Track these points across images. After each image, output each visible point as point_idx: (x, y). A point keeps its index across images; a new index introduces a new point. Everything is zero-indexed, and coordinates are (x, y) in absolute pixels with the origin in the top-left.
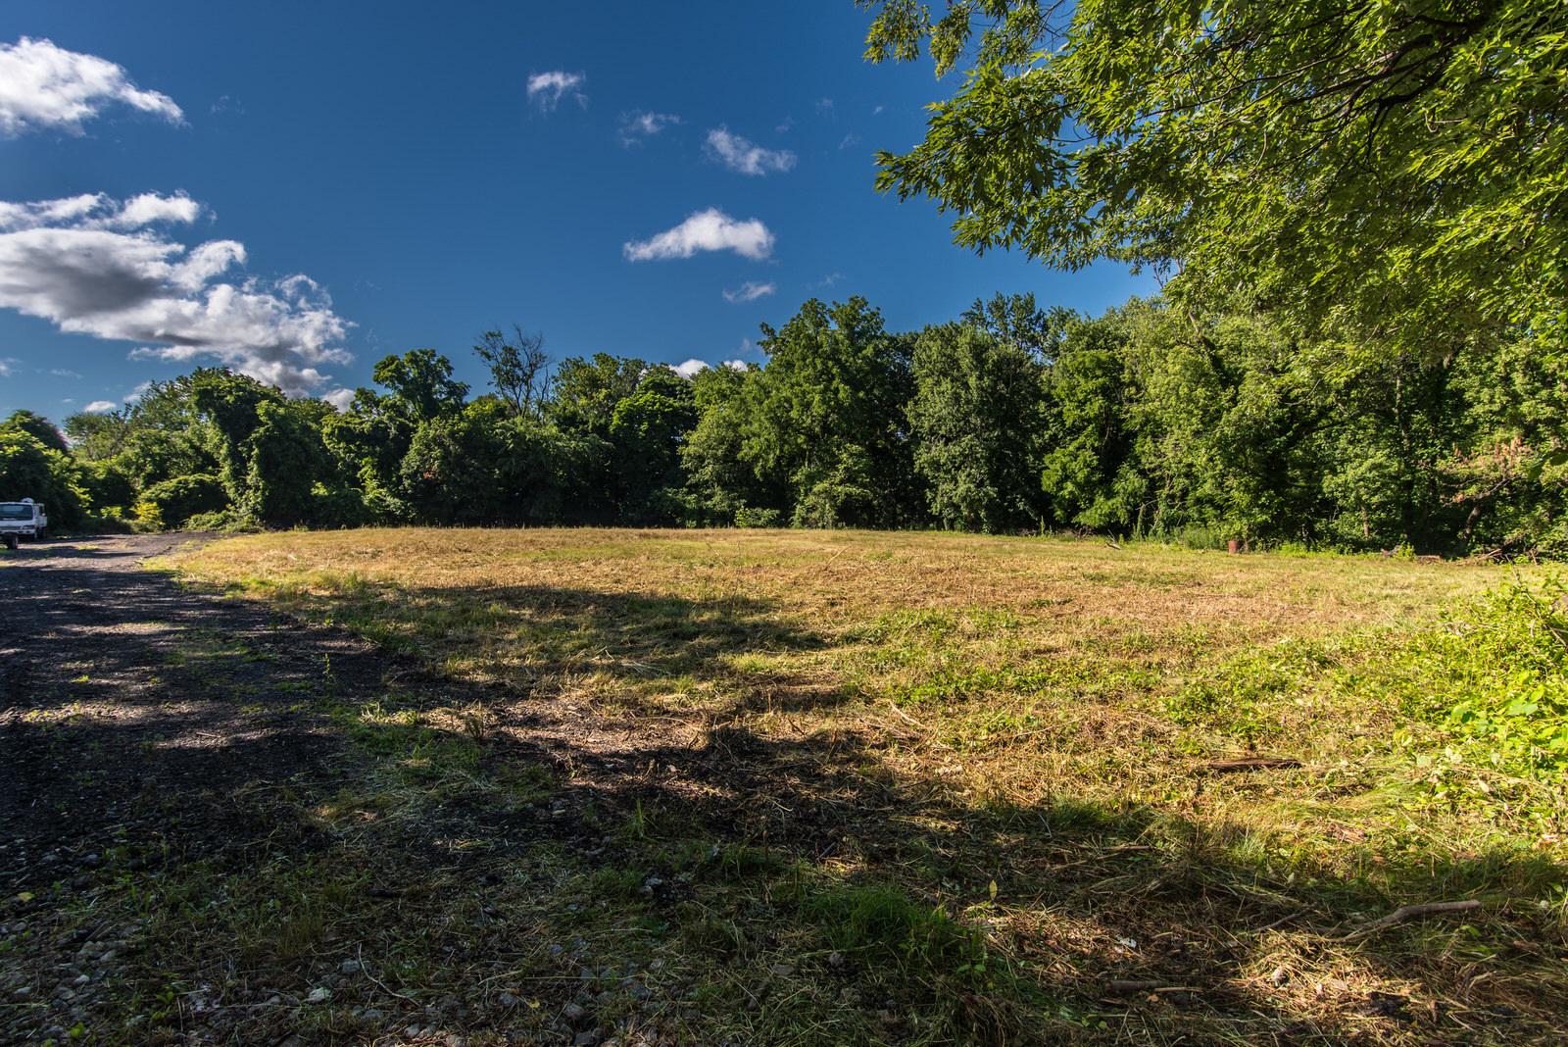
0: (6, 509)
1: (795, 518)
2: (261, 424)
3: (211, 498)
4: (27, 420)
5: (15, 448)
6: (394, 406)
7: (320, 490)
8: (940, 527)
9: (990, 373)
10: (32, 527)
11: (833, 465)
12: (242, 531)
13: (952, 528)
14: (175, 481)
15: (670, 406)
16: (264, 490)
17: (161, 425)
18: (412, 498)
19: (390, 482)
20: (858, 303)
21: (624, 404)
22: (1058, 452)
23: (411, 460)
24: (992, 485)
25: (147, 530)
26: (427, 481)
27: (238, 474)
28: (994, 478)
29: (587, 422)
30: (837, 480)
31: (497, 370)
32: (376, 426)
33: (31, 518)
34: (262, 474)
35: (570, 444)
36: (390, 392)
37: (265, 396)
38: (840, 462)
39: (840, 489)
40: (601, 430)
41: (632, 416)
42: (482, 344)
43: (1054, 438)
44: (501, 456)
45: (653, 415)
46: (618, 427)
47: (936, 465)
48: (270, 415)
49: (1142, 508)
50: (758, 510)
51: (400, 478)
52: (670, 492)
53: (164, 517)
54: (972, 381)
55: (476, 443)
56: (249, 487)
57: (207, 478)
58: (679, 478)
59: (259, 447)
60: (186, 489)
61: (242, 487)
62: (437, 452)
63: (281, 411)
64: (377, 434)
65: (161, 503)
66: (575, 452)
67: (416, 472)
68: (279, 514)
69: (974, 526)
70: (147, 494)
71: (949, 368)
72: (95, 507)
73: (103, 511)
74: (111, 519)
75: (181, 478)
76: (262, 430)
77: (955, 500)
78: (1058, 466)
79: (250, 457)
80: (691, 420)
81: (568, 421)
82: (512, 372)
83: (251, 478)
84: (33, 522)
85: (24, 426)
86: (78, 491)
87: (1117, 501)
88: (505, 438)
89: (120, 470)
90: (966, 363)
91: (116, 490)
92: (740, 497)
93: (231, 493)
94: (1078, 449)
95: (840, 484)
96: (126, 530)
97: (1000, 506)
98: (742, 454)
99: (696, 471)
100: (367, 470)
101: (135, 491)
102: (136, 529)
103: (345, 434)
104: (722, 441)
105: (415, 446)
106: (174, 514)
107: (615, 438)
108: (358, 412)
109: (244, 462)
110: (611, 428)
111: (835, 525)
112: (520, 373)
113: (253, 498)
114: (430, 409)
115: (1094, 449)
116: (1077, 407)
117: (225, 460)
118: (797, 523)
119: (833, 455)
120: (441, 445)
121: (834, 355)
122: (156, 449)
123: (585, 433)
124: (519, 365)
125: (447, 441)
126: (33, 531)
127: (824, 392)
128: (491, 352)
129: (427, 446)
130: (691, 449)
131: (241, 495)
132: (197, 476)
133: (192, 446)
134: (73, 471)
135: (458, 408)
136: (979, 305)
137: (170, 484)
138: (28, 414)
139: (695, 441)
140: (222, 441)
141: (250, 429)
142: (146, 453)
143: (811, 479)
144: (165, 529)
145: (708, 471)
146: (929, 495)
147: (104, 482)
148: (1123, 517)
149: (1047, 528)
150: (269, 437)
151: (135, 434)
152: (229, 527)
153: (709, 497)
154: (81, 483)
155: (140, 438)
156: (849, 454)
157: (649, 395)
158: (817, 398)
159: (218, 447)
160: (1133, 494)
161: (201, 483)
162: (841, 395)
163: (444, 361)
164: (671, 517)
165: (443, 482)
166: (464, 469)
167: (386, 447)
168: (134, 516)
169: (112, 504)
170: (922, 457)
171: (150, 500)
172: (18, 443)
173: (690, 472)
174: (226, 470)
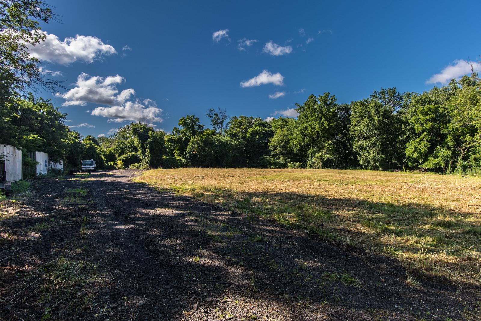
0: (87, 162)
1: (308, 165)
2: (150, 138)
3: (135, 159)
4: (90, 138)
5: (88, 145)
6: (183, 132)
7: (164, 157)
8: (362, 168)
9: (381, 115)
10: (93, 167)
11: (322, 148)
12: (145, 169)
13: (366, 169)
14: (127, 154)
15: (265, 130)
16: (150, 157)
17: (122, 139)
18: (189, 159)
19: (183, 154)
20: (327, 95)
21: (250, 130)
22: (412, 142)
23: (189, 148)
24: (382, 154)
25: (120, 169)
26: (194, 154)
27: (143, 152)
28: (383, 151)
29: (239, 136)
30: (324, 153)
31: (213, 121)
32: (179, 139)
33: (93, 165)
34: (150, 153)
35: (234, 142)
36: (183, 128)
37: (151, 130)
38: (325, 146)
39: (325, 156)
40: (244, 138)
41: (254, 134)
42: (208, 113)
43: (408, 137)
44: (215, 146)
45: (260, 133)
46: (249, 137)
47: (361, 147)
48: (152, 135)
49: (450, 162)
50: (295, 163)
51: (186, 153)
52: (265, 157)
53: (124, 165)
54: (376, 118)
55: (208, 142)
56: (146, 156)
57: (135, 153)
58: (268, 153)
59: (149, 144)
60: (129, 157)
61: (144, 156)
62: (196, 145)
63: (155, 134)
64: (179, 141)
65: (123, 161)
66: (236, 145)
67: (191, 151)
68: (154, 164)
69: (375, 168)
70: (119, 158)
71: (366, 114)
72: (107, 162)
73: (109, 163)
74: (111, 165)
75: (128, 153)
76: (150, 139)
77: (369, 159)
78: (413, 147)
79: (147, 147)
80: (272, 134)
81: (233, 136)
82: (217, 122)
83: (147, 153)
84: (93, 166)
85: (90, 139)
86: (103, 157)
87: (440, 159)
88: (215, 141)
89: (112, 151)
90: (373, 112)
91: (111, 157)
92: (288, 159)
93: (141, 158)
94: (420, 141)
95: (325, 154)
96: (115, 168)
97: (385, 161)
98: (290, 145)
99: (274, 150)
100: (176, 152)
101: (116, 157)
102: (117, 168)
103: (171, 140)
104: (282, 141)
105: (190, 144)
106: (127, 164)
107: (248, 141)
108: (174, 134)
109: (145, 149)
110: (247, 137)
111: (322, 168)
112: (219, 121)
113: (147, 159)
114: (194, 133)
115: (427, 140)
116: (421, 126)
117: (140, 148)
118: (308, 167)
119: (322, 144)
120: (197, 143)
121: (321, 112)
122: (121, 145)
123: (239, 139)
124: (219, 119)
125: (199, 142)
126: (93, 169)
127: (319, 124)
128: (211, 116)
129: (194, 144)
130: (273, 144)
131: (144, 158)
132: (132, 153)
133: (130, 145)
134: (101, 152)
135: (202, 132)
136: (375, 92)
137: (125, 155)
138: (90, 136)
139: (274, 141)
140: (139, 143)
141: (147, 139)
142: (119, 147)
143: (315, 153)
144: (125, 168)
145: (278, 150)
146: (359, 157)
147: (108, 155)
148: (442, 164)
149: (406, 169)
150: (152, 141)
151: (116, 141)
152: (141, 168)
153: (279, 158)
154: (104, 155)
155: (118, 143)
156: (328, 144)
157: (258, 127)
158: (317, 126)
159: (138, 145)
160: (447, 157)
161: (133, 155)
162: (325, 125)
163: (197, 119)
164: (265, 165)
165: (198, 154)
166: (204, 150)
167: (182, 145)
168: (116, 164)
169: (111, 161)
170: (356, 145)
171: (120, 160)
172: (89, 144)
173: (272, 151)
174: (140, 151)
